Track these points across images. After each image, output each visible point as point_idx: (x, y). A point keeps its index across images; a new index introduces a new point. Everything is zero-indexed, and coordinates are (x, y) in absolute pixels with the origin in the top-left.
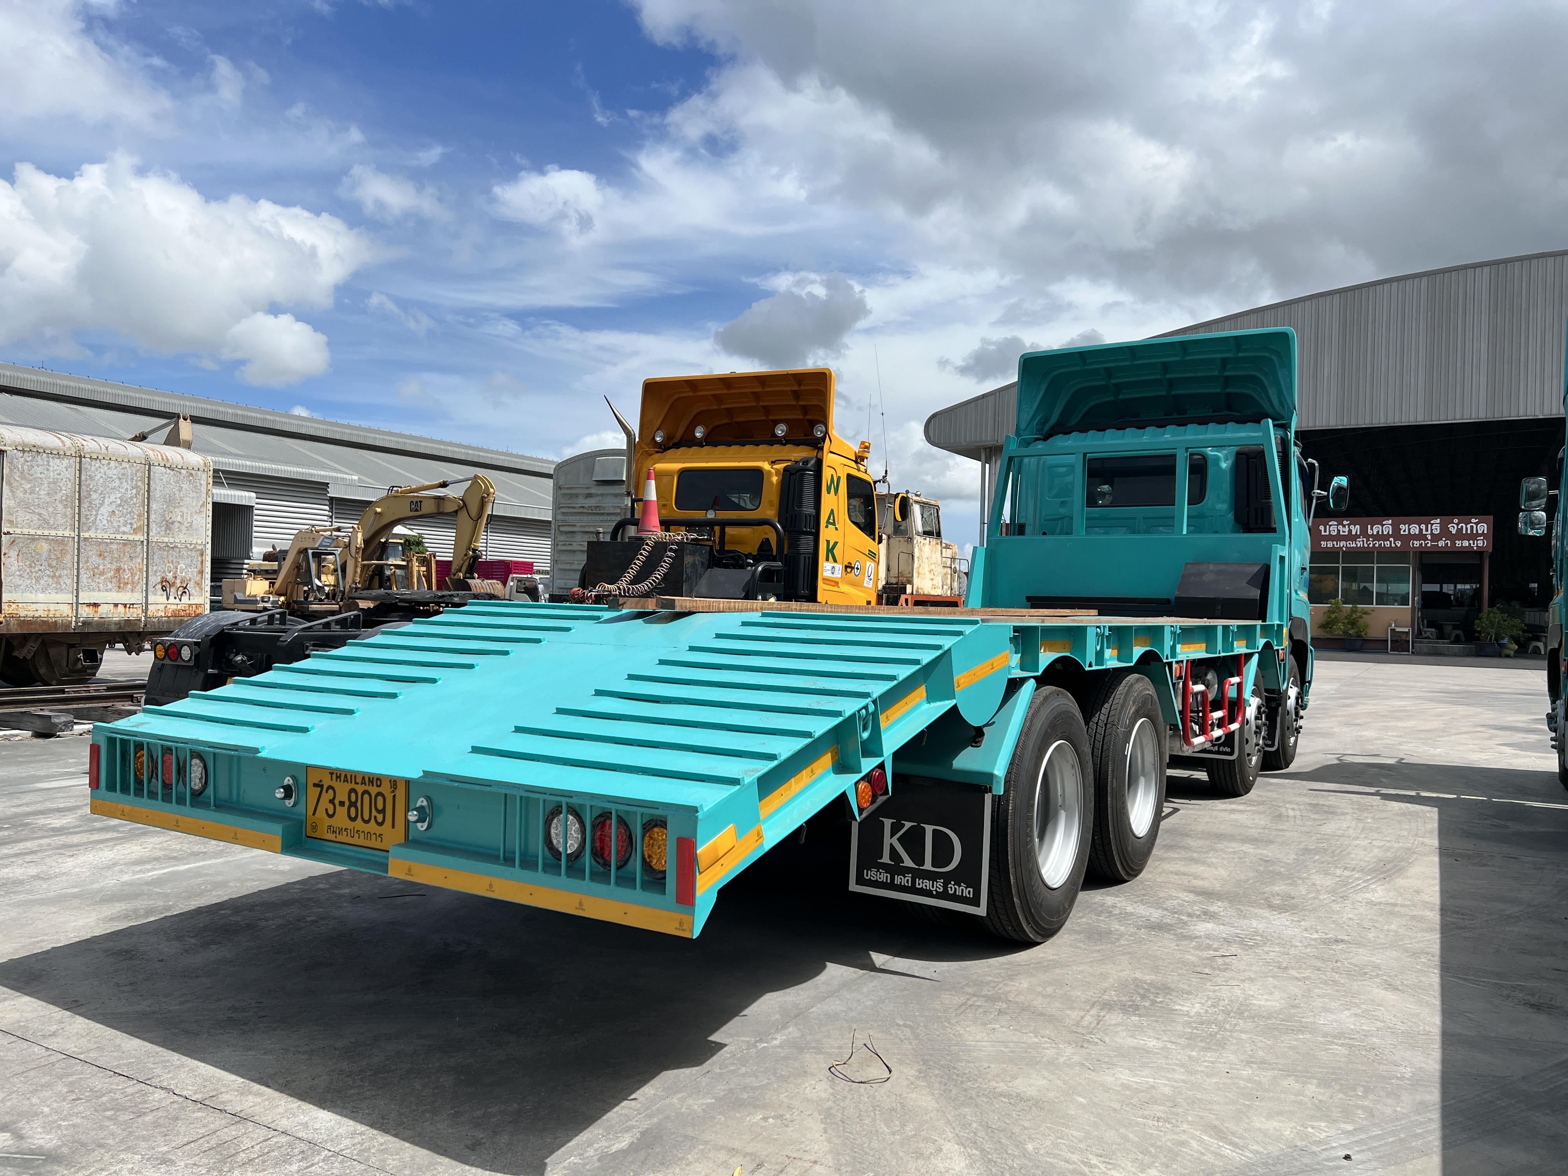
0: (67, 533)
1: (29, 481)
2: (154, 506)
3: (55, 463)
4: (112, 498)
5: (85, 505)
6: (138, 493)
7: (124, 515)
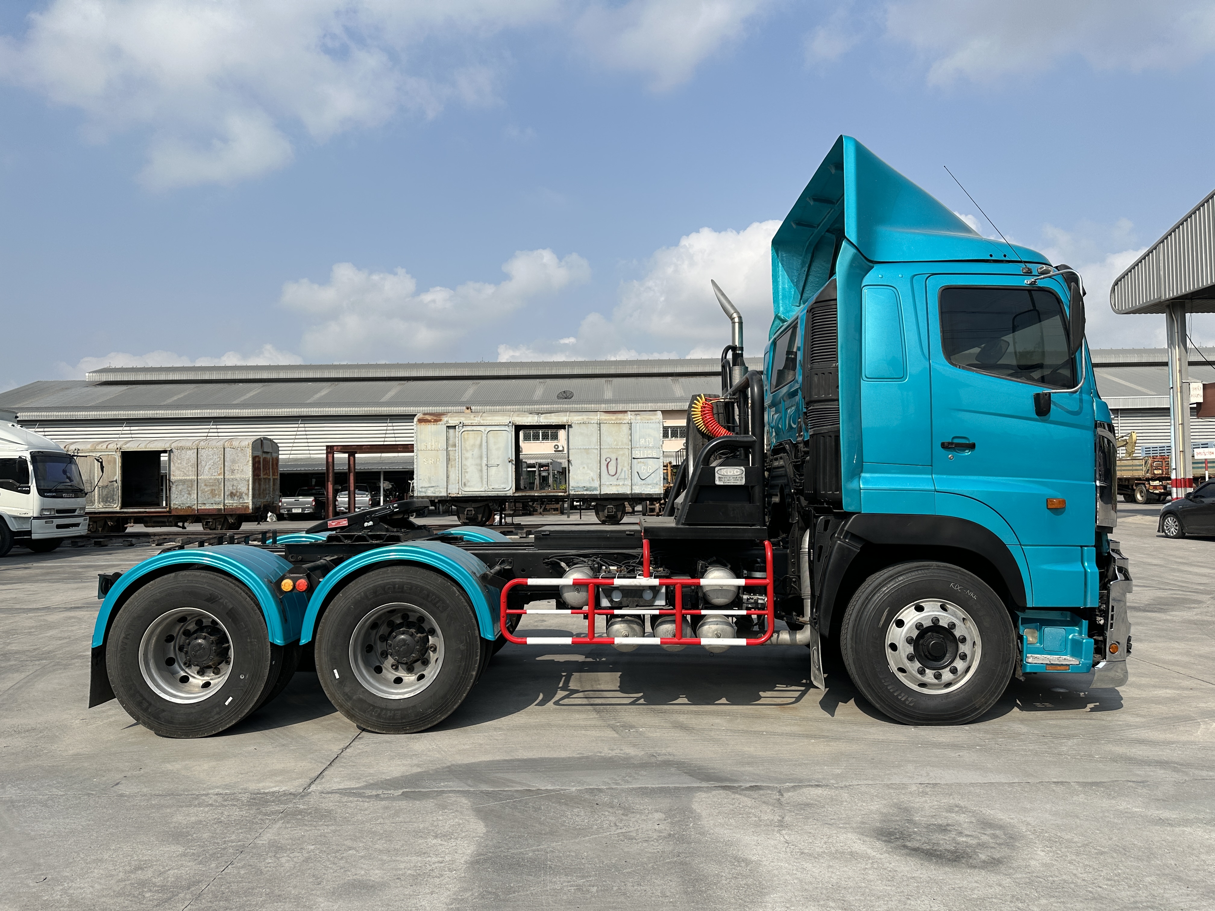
0: (193, 478)
1: (180, 460)
2: (226, 464)
3: (189, 452)
4: (210, 463)
5: (199, 466)
6: (220, 460)
7: (214, 469)
